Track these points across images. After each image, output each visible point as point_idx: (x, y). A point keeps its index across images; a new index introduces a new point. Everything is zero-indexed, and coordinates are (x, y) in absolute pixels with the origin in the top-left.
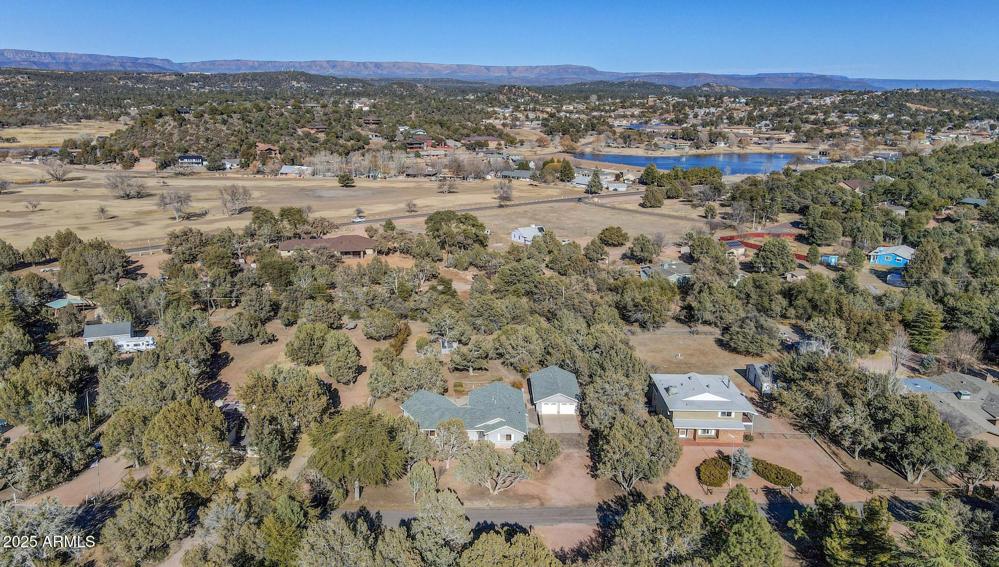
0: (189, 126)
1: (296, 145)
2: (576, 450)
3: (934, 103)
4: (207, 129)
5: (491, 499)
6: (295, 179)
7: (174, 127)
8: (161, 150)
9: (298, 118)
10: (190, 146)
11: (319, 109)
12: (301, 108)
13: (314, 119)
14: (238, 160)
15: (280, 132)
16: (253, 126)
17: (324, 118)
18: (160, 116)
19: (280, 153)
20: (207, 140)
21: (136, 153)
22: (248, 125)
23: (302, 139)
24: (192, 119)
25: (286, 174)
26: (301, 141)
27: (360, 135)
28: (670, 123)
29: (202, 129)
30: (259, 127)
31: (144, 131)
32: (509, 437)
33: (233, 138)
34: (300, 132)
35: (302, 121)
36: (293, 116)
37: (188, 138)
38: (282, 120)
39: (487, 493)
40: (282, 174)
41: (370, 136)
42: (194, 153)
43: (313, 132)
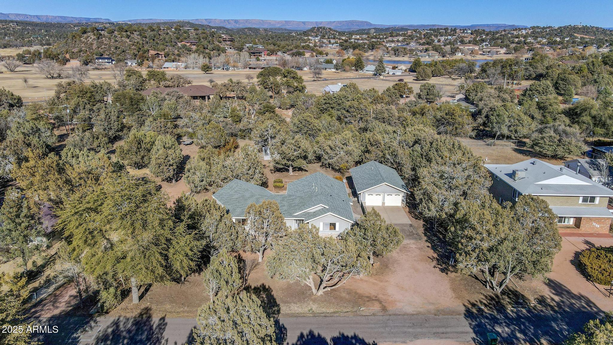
0: (104, 39)
1: (176, 52)
2: (412, 241)
3: (592, 34)
4: (116, 41)
5: (314, 301)
6: (173, 71)
7: (94, 39)
8: (85, 54)
9: (179, 36)
10: (104, 52)
11: (192, 31)
12: (180, 30)
13: (189, 37)
14: (136, 61)
15: (166, 44)
16: (147, 40)
17: (196, 37)
18: (85, 32)
19: (165, 57)
20: (116, 48)
21: (68, 56)
22: (144, 39)
23: (181, 49)
24: (106, 34)
25: (168, 68)
26: (180, 50)
27: (220, 47)
28: (423, 44)
29: (113, 41)
30: (152, 40)
31: (74, 42)
32: (333, 226)
33: (133, 47)
34: (179, 44)
35: (181, 38)
36: (175, 35)
37: (103, 46)
38: (167, 37)
39: (309, 292)
40: (165, 68)
41: (227, 48)
42: (107, 56)
43: (188, 44)
